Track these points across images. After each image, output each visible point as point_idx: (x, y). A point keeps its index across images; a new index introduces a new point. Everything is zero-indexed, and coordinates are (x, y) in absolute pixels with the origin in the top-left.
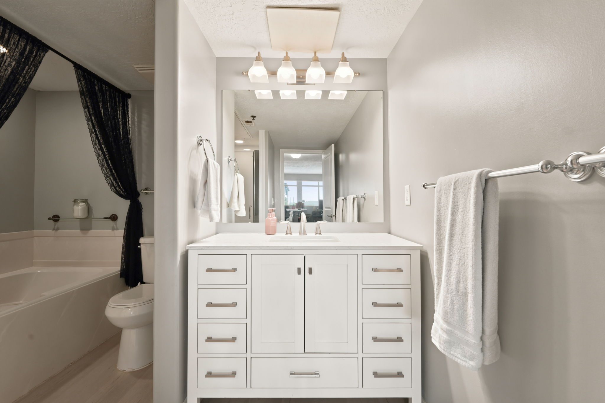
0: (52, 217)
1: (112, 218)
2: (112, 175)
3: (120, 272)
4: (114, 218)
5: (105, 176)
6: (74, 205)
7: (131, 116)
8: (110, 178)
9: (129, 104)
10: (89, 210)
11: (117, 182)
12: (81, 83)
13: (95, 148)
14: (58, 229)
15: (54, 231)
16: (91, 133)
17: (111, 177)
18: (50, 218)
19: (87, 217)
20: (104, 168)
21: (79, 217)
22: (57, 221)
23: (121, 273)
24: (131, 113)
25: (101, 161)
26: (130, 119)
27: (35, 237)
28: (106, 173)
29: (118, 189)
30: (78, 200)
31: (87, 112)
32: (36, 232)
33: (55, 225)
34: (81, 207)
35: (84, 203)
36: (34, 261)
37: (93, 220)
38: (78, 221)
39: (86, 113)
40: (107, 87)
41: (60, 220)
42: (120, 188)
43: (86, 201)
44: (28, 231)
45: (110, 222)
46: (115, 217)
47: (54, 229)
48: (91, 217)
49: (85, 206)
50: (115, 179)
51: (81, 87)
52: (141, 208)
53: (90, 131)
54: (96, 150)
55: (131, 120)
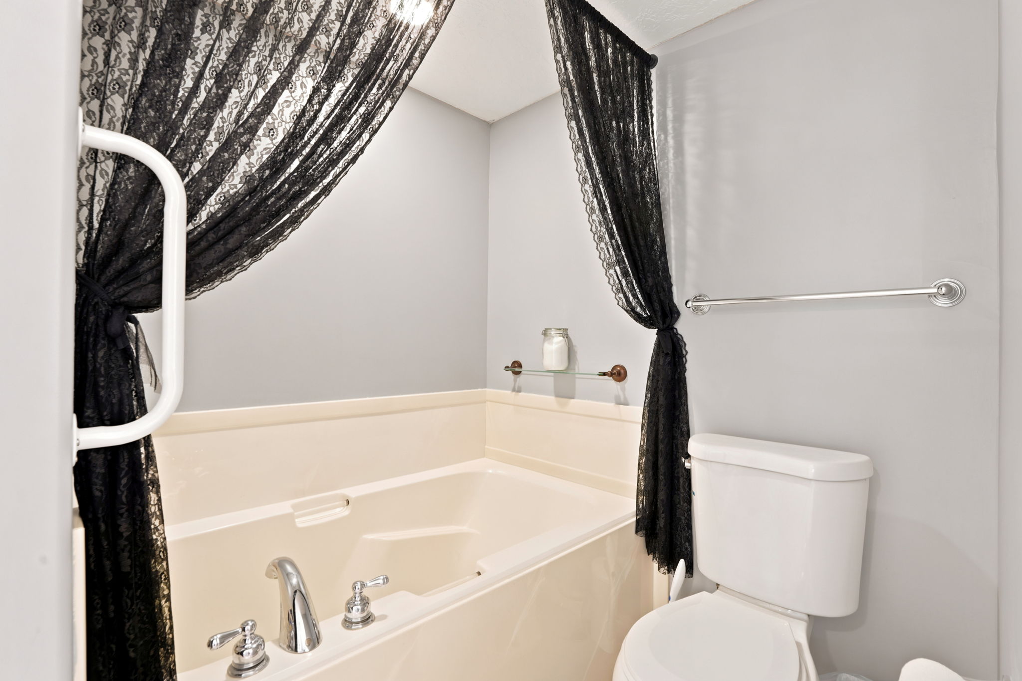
0: (510, 366)
1: (615, 374)
2: (620, 262)
3: (634, 519)
4: (619, 374)
5: (605, 266)
6: (544, 341)
7: (657, 111)
8: (615, 271)
9: (652, 82)
10: (570, 353)
11: (629, 283)
12: (555, 23)
13: (584, 192)
14: (519, 391)
15: (514, 393)
16: (577, 150)
17: (617, 268)
18: (508, 367)
19: (568, 368)
20: (603, 245)
21: (553, 369)
22: (518, 373)
23: (638, 521)
24: (658, 103)
25: (598, 225)
26: (655, 119)
27: (487, 401)
28: (608, 256)
29: (631, 298)
30: (551, 329)
31: (568, 96)
32: (489, 391)
33: (515, 381)
34: (557, 346)
35: (562, 338)
36: (486, 447)
37: (577, 376)
38: (552, 376)
39: (565, 100)
40: (608, 36)
41: (523, 372)
42: (635, 296)
43: (565, 333)
44: (479, 389)
45: (610, 382)
46: (622, 371)
47: (514, 390)
48: (574, 369)
49: (563, 342)
50: (625, 274)
51: (555, 31)
52: (684, 352)
53: (574, 145)
54: (586, 196)
55: (657, 121)
